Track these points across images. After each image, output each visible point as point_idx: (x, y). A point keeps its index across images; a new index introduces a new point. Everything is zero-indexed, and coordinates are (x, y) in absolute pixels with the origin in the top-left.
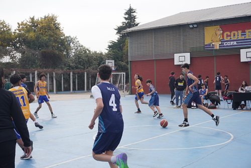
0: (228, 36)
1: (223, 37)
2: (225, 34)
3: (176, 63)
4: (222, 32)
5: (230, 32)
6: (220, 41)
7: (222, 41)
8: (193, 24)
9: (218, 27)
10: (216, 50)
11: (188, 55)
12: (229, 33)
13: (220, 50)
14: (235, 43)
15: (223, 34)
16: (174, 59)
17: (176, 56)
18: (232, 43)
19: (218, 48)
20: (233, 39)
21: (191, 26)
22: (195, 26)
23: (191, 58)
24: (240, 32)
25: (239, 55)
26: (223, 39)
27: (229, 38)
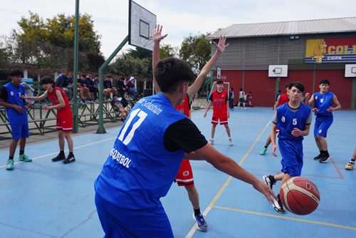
0: (332, 50)
1: (327, 51)
2: (329, 49)
3: (271, 74)
4: (326, 46)
5: (336, 47)
6: (323, 54)
7: (326, 55)
8: (295, 35)
9: (323, 40)
10: (318, 64)
11: (285, 68)
12: (334, 48)
13: (322, 63)
14: (340, 58)
15: (327, 48)
16: (268, 71)
17: (271, 68)
18: (336, 58)
19: (320, 61)
20: (338, 53)
21: (292, 38)
22: (297, 37)
23: (288, 71)
24: (346, 47)
25: (344, 70)
26: (327, 53)
27: (334, 52)
